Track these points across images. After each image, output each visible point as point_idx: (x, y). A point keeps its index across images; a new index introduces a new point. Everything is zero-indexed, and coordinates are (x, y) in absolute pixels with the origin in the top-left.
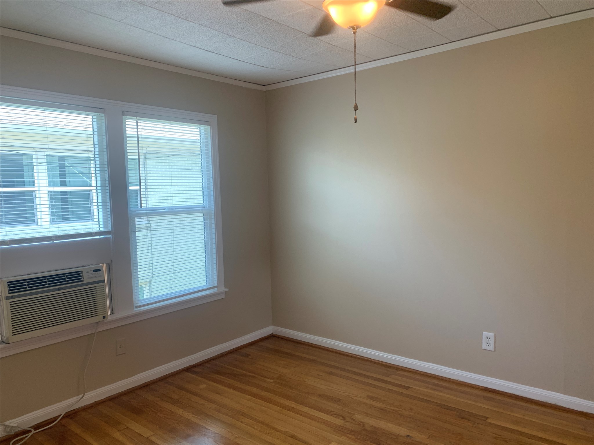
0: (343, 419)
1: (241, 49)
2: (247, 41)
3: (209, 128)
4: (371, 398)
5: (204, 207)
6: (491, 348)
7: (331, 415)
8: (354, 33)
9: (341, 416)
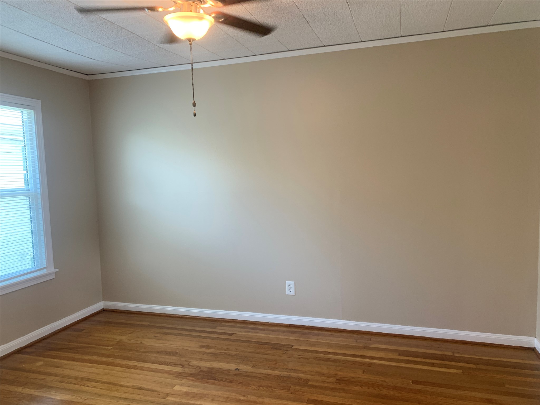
0: (181, 366)
1: (73, 41)
2: (80, 35)
3: (33, 112)
4: (203, 347)
5: (29, 190)
6: (293, 293)
7: (171, 365)
8: (190, 44)
9: (180, 365)
